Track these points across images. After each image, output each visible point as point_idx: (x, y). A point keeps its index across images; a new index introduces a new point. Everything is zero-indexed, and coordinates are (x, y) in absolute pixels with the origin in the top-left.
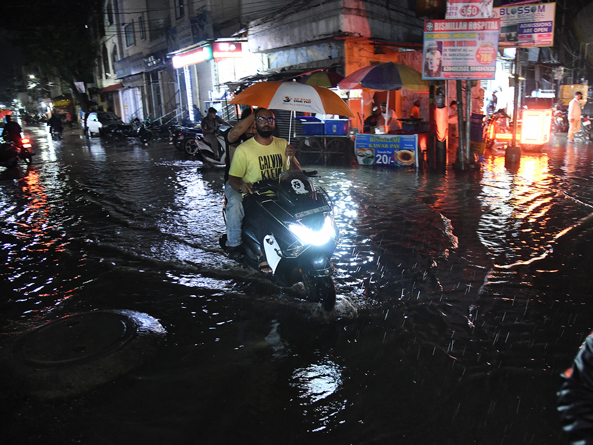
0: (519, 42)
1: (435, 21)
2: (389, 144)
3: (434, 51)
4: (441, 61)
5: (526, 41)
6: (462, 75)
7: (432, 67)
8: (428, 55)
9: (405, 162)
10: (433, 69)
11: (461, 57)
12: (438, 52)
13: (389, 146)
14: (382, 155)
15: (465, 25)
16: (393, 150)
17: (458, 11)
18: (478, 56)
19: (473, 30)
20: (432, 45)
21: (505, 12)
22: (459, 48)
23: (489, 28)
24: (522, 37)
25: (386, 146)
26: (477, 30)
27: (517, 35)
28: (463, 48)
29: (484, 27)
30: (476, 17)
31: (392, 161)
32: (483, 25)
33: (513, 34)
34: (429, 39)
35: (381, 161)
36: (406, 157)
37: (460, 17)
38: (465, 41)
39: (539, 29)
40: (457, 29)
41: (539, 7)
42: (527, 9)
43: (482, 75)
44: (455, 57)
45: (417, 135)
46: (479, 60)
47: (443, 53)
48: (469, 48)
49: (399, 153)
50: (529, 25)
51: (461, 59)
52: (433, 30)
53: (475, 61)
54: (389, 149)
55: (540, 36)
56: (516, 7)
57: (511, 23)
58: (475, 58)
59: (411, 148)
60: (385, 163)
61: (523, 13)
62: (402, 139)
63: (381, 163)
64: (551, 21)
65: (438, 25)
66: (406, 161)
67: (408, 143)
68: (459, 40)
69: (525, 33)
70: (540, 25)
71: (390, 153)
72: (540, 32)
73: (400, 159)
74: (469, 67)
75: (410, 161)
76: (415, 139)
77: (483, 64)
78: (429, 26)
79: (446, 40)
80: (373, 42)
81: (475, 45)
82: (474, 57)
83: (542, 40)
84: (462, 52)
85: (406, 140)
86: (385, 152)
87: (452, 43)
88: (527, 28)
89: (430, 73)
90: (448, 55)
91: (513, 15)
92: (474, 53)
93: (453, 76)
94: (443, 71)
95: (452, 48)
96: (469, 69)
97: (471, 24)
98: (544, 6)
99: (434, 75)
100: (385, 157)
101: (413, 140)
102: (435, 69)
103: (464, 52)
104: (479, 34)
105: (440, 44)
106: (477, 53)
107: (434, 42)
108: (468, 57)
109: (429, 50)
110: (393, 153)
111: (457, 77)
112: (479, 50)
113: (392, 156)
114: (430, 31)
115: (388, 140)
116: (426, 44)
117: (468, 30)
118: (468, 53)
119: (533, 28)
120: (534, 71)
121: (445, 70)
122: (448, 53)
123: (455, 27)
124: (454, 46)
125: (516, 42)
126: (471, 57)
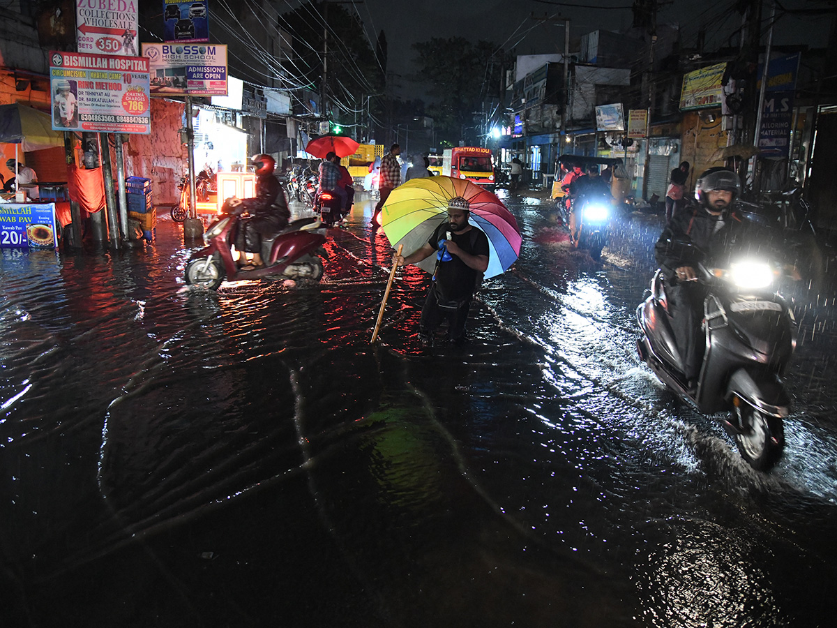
0: (188, 88)
1: (65, 53)
2: (17, 217)
3: (65, 93)
4: (76, 107)
5: (197, 88)
6: (107, 127)
7: (65, 114)
8: (58, 98)
9: (42, 242)
10: (66, 116)
11: (103, 104)
12: (71, 95)
13: (17, 219)
14: (9, 231)
15: (105, 62)
16: (23, 225)
17: (94, 44)
18: (125, 103)
19: (115, 69)
20: (63, 85)
21: (169, 50)
22: (99, 91)
23: (136, 69)
24: (192, 83)
25: (14, 220)
26: (120, 69)
27: (185, 80)
28: (104, 92)
29: (130, 67)
30: (117, 53)
31: (25, 240)
32: (127, 65)
33: (181, 78)
34: (59, 76)
35: (9, 240)
36: (42, 234)
37: (96, 50)
38: (106, 83)
39: (211, 75)
40: (94, 66)
41: (209, 48)
42: (194, 49)
43: (133, 128)
44: (95, 103)
45: (53, 204)
46: (126, 108)
47: (78, 96)
48: (113, 92)
49: (32, 228)
50: (199, 69)
51: (104, 106)
52: (62, 65)
53: (122, 108)
54: (17, 224)
55: (211, 83)
56: (183, 46)
57: (177, 65)
58: (121, 106)
59: (47, 222)
60: (15, 243)
61: (191, 54)
62: (33, 210)
63: (9, 242)
64: (225, 67)
65: (68, 60)
66: (43, 240)
67: (43, 215)
68: (98, 81)
69: (195, 78)
70: (211, 70)
71: (20, 228)
72: (212, 78)
73: (34, 237)
74: (115, 117)
75: (48, 239)
76: (51, 209)
77: (132, 113)
78: (57, 59)
79: (82, 80)
80: (13, 73)
81: (121, 90)
82: (120, 104)
83: (215, 89)
84: (103, 97)
85: (39, 211)
86: (13, 228)
87: (89, 85)
88: (196, 73)
89: (62, 121)
90: (85, 99)
91: (178, 55)
92: (120, 99)
93: (93, 128)
94: (80, 120)
95: (90, 90)
96: (115, 119)
97: (112, 62)
98: (214, 48)
99: (68, 125)
100: (14, 234)
101: (49, 211)
102: (70, 117)
103: (106, 97)
104: (124, 75)
105: (73, 85)
106: (124, 100)
107: (65, 81)
108: (112, 104)
109: (58, 92)
110: (24, 229)
111: (100, 128)
112: (125, 95)
113: (23, 233)
114: (56, 66)
115: (15, 211)
116: (55, 82)
117: (108, 69)
118: (111, 98)
119: (204, 73)
120: (286, 126)
121: (83, 118)
122: (85, 96)
123: (92, 64)
124: (93, 88)
125: (185, 89)
126: (116, 104)
